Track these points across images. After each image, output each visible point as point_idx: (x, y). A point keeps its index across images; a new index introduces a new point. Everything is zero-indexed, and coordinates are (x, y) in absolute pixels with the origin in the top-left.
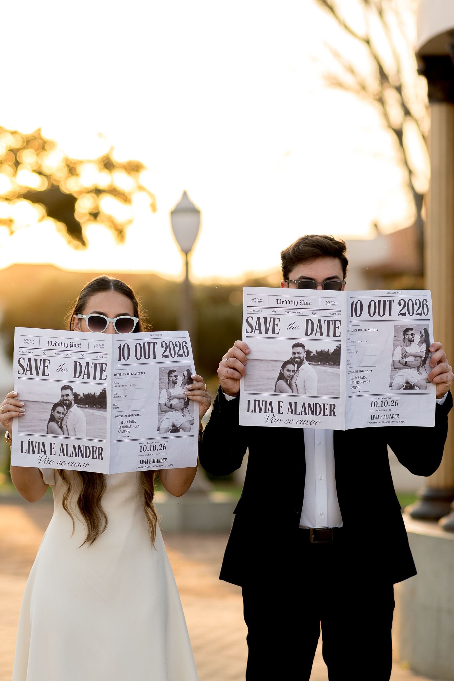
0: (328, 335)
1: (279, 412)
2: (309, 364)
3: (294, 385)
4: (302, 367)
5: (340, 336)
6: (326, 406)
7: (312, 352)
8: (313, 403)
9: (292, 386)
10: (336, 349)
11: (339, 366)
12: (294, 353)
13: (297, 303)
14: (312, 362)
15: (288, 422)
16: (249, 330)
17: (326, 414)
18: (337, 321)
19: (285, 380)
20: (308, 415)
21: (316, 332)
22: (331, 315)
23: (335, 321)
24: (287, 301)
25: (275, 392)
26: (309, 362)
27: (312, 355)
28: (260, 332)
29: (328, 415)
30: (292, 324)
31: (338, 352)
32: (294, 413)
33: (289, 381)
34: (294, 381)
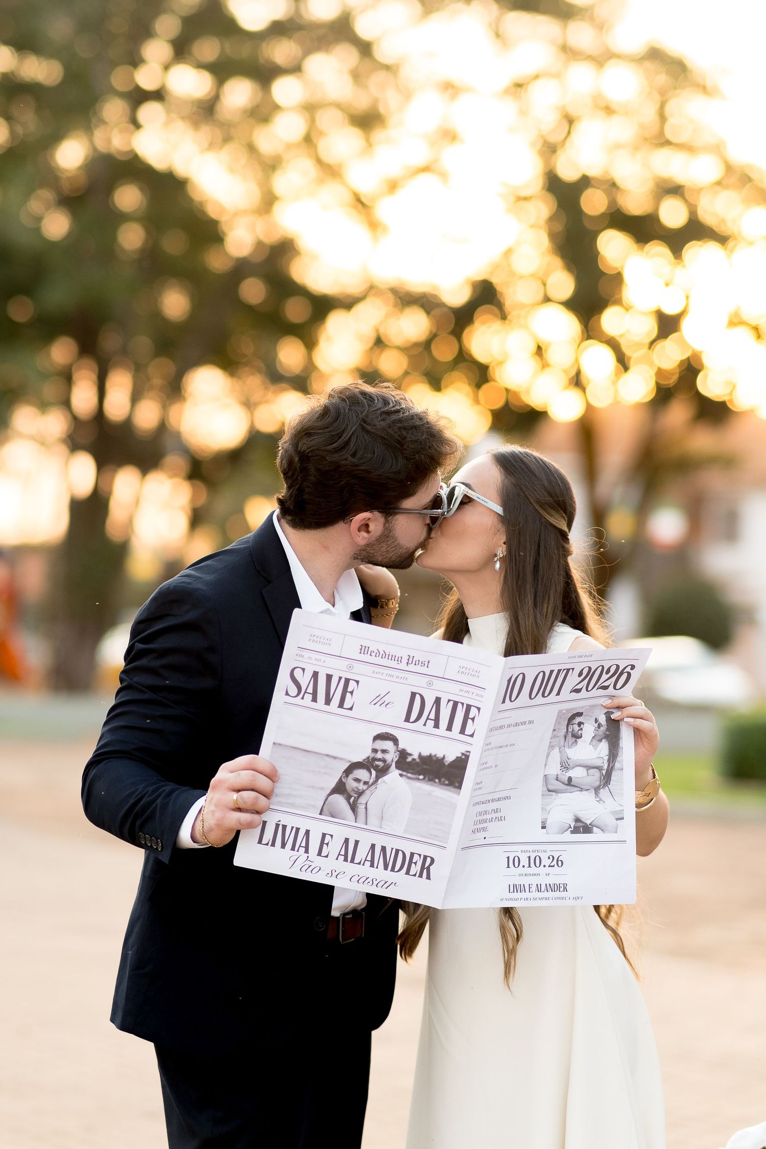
0: (449, 728)
1: (319, 854)
2: (401, 775)
3: (361, 809)
4: (385, 778)
5: (472, 736)
6: (416, 858)
7: (410, 755)
8: (392, 849)
9: (359, 810)
10: (460, 757)
11: (459, 790)
12: (375, 751)
13: (399, 660)
14: (408, 772)
15: (334, 874)
16: (293, 690)
17: (412, 872)
18: (472, 707)
19: (345, 795)
20: (377, 868)
21: (428, 718)
22: (463, 694)
23: (469, 707)
24: (381, 653)
25: (321, 814)
26: (400, 772)
27: (409, 759)
28: (314, 699)
29: (415, 875)
30: (381, 696)
31: (461, 764)
32: (349, 859)
33: (353, 798)
34: (362, 800)
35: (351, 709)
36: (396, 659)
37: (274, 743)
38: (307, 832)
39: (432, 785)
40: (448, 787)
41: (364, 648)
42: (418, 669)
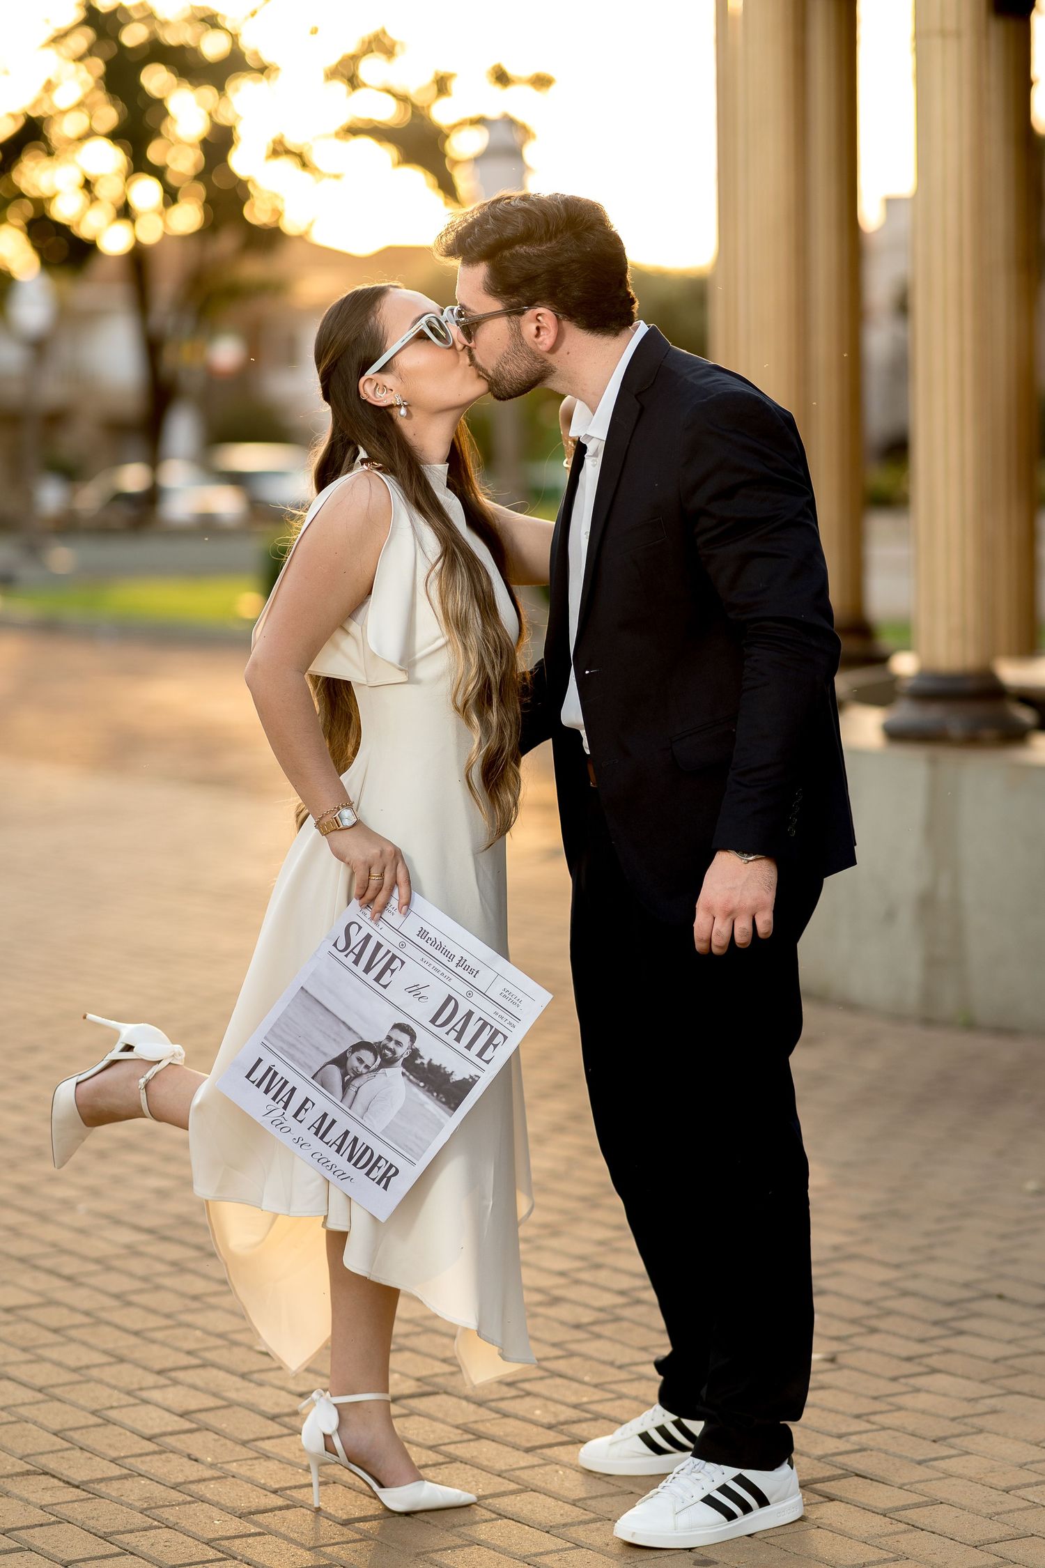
0: (469, 1047)
1: (295, 1116)
2: (403, 1074)
3: (352, 1091)
4: (387, 1070)
5: (487, 1062)
6: (382, 1162)
7: (421, 1057)
8: (364, 1144)
9: (349, 1089)
10: (468, 1080)
11: (452, 1112)
12: (389, 1038)
13: (451, 958)
15: (300, 1142)
16: (342, 945)
17: (372, 1175)
18: (499, 1034)
19: (342, 1071)
20: (342, 1155)
21: (453, 1028)
22: (496, 1017)
23: (497, 1032)
24: (438, 943)
25: (313, 1078)
26: (404, 1070)
27: (418, 1061)
28: (356, 962)
29: (373, 1180)
30: (419, 987)
31: (466, 1086)
32: (320, 1135)
33: (349, 1076)
34: (356, 1083)
35: (385, 987)
36: (449, 956)
37: (302, 988)
38: (294, 1090)
39: (428, 1097)
40: (443, 1106)
41: (423, 931)
42: (465, 975)
